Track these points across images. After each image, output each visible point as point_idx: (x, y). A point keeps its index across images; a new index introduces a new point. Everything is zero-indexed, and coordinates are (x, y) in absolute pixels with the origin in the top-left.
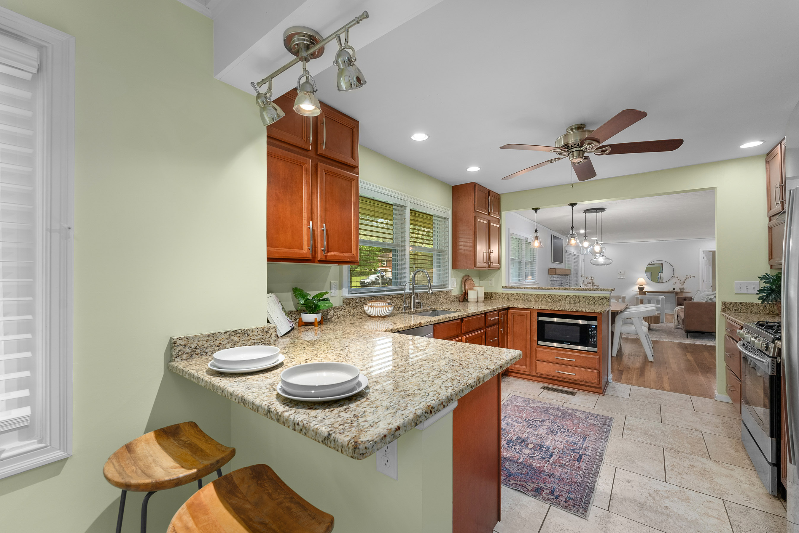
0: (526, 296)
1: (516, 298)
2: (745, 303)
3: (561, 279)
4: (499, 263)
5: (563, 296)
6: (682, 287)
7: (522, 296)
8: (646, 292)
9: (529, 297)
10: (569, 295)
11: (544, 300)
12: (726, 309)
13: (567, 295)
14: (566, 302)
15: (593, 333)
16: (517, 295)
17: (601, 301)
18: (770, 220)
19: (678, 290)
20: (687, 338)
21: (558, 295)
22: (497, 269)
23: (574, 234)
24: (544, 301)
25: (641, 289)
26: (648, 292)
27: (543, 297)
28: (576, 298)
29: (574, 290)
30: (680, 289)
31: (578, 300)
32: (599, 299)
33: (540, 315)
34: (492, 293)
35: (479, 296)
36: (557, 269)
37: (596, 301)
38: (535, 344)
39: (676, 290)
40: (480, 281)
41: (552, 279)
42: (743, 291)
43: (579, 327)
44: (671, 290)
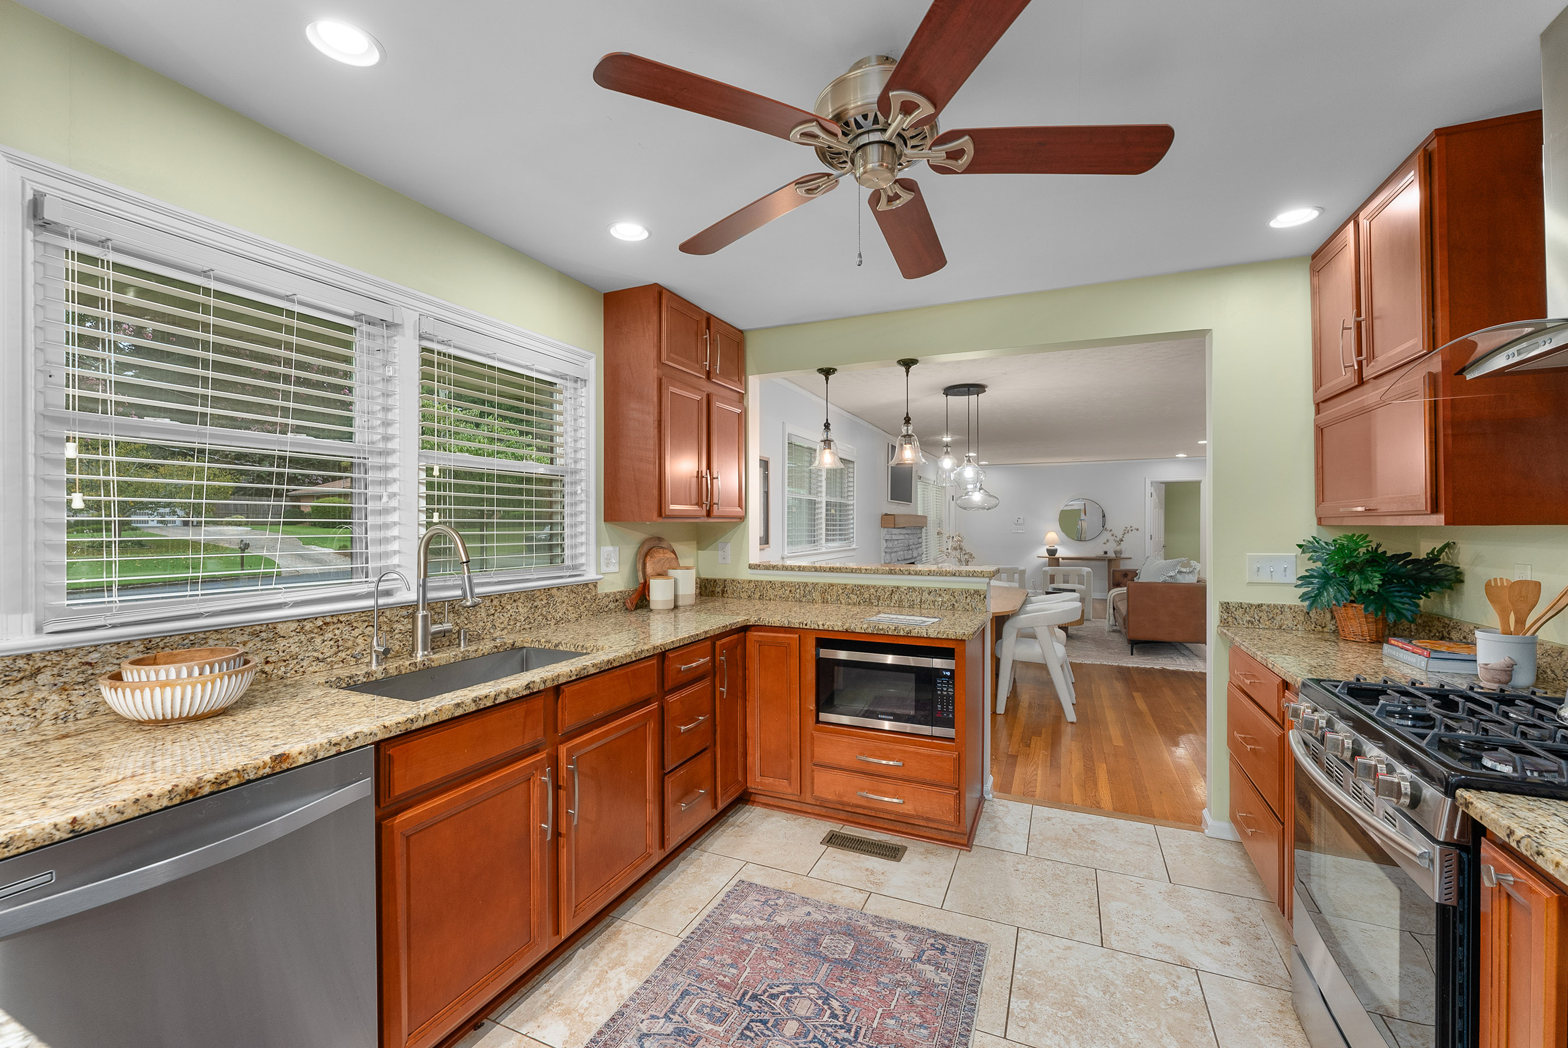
0: (802, 588)
1: (780, 592)
2: (1268, 606)
4: (739, 505)
5: (884, 588)
6: (1118, 548)
7: (793, 589)
8: (1060, 559)
9: (810, 591)
10: (898, 587)
11: (843, 598)
12: (1230, 619)
13: (894, 587)
14: (892, 604)
15: (945, 689)
16: (783, 585)
17: (968, 601)
18: (1318, 411)
19: (1111, 554)
20: (1132, 654)
21: (874, 587)
22: (738, 520)
23: (910, 436)
24: (843, 601)
25: (1052, 552)
26: (1063, 559)
27: (841, 591)
28: (914, 595)
30: (1116, 552)
31: (919, 600)
32: (965, 595)
33: (823, 642)
34: (725, 580)
35: (681, 592)
36: (898, 515)
37: (956, 602)
38: (811, 720)
39: (1109, 555)
40: (699, 549)
41: (888, 537)
42: (1264, 577)
43: (913, 676)
44: (1102, 554)
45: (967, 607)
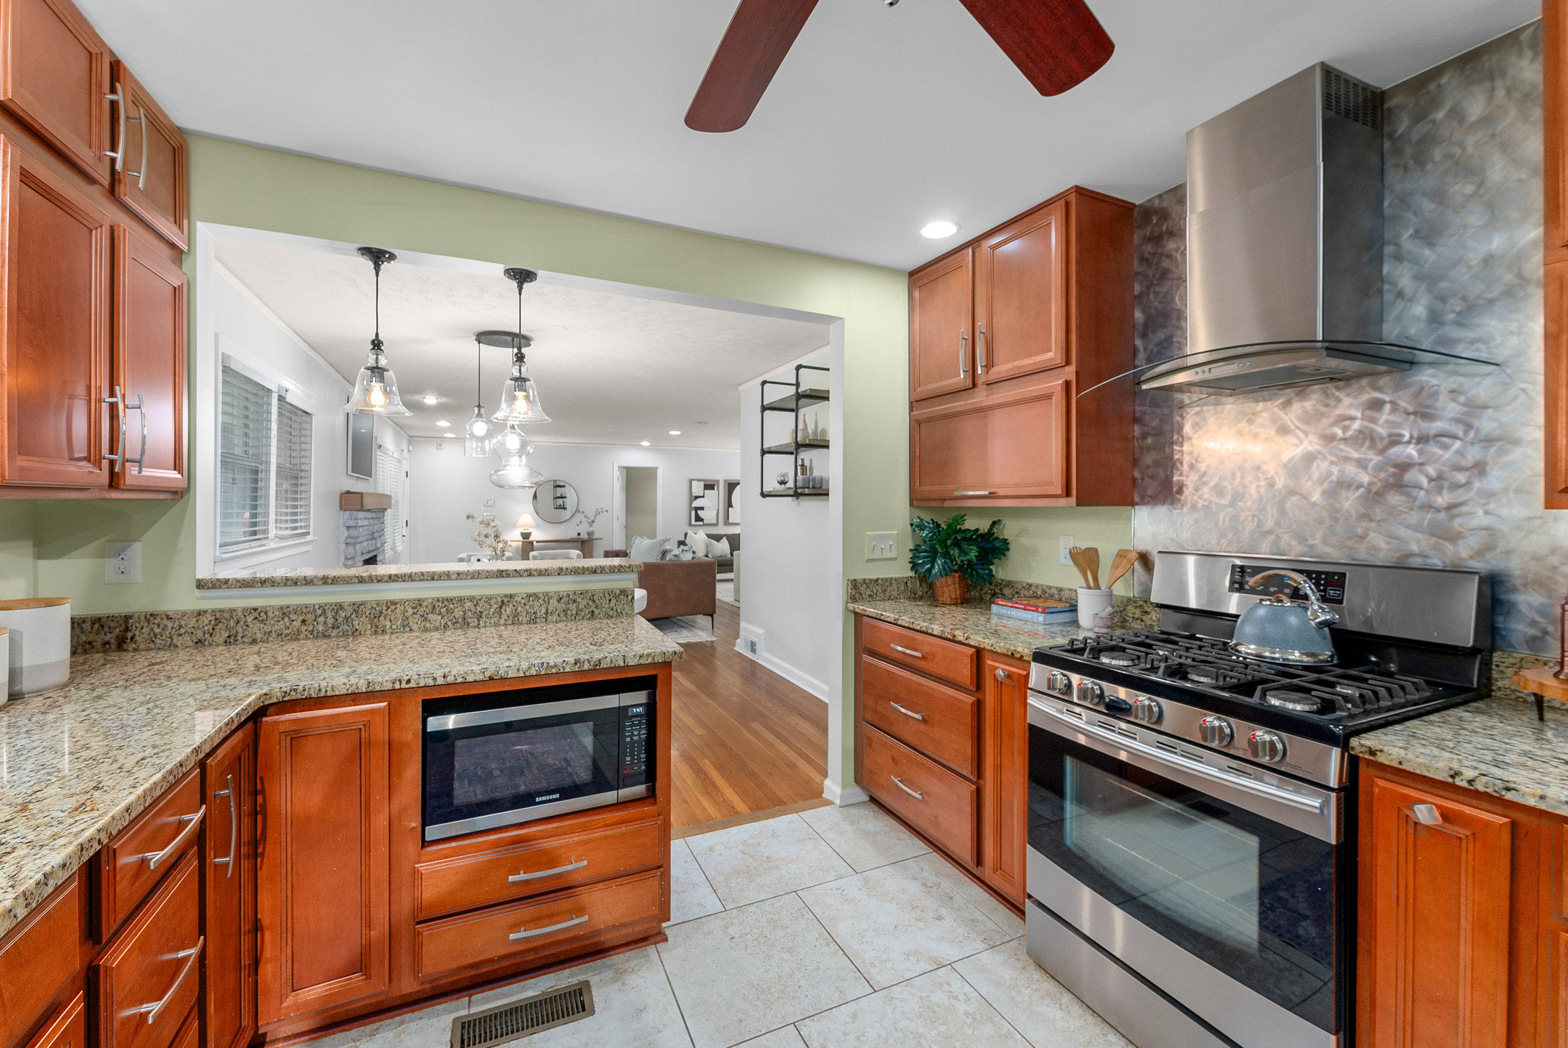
0: (330, 614)
1: (281, 626)
2: (882, 580)
3: (371, 521)
4: (177, 466)
5: (489, 599)
6: (591, 529)
7: (310, 618)
9: (347, 618)
10: (511, 596)
11: (415, 622)
12: (857, 595)
13: (506, 596)
14: (502, 621)
15: (636, 733)
16: (285, 612)
17: (612, 604)
18: (911, 410)
19: (584, 536)
21: (471, 599)
22: (169, 496)
23: (525, 380)
24: (415, 627)
25: (526, 536)
26: (537, 542)
27: (411, 611)
28: (537, 604)
29: (530, 575)
30: (589, 534)
31: (544, 611)
32: (608, 598)
33: (434, 706)
34: (127, 618)
36: (366, 494)
37: (597, 607)
38: (412, 846)
39: (581, 537)
40: (40, 555)
41: (351, 523)
42: (877, 555)
44: (575, 536)
45: (611, 613)
